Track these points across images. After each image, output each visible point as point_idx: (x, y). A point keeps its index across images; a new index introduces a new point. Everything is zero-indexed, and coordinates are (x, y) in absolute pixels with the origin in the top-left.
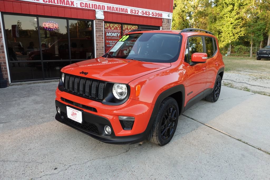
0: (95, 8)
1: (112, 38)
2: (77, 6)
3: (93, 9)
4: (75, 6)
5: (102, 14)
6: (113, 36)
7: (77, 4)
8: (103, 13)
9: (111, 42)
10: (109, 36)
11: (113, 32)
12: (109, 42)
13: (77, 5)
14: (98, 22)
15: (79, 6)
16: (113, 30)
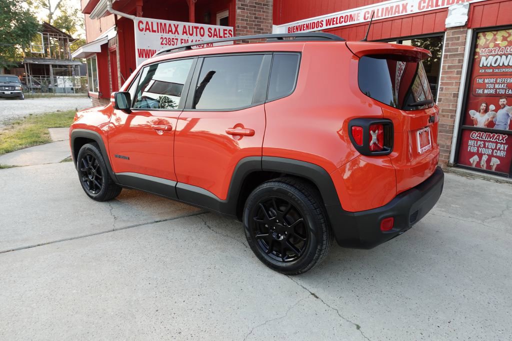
0: (448, 4)
1: (497, 71)
2: (412, 11)
3: (445, 6)
4: (409, 12)
5: (463, 14)
6: (501, 65)
7: (412, 6)
8: (466, 11)
9: (493, 80)
10: (489, 65)
11: (504, 54)
12: (486, 81)
13: (412, 9)
14: (454, 33)
15: (416, 10)
16: (505, 47)
